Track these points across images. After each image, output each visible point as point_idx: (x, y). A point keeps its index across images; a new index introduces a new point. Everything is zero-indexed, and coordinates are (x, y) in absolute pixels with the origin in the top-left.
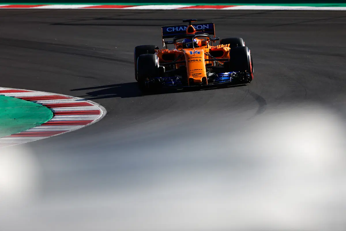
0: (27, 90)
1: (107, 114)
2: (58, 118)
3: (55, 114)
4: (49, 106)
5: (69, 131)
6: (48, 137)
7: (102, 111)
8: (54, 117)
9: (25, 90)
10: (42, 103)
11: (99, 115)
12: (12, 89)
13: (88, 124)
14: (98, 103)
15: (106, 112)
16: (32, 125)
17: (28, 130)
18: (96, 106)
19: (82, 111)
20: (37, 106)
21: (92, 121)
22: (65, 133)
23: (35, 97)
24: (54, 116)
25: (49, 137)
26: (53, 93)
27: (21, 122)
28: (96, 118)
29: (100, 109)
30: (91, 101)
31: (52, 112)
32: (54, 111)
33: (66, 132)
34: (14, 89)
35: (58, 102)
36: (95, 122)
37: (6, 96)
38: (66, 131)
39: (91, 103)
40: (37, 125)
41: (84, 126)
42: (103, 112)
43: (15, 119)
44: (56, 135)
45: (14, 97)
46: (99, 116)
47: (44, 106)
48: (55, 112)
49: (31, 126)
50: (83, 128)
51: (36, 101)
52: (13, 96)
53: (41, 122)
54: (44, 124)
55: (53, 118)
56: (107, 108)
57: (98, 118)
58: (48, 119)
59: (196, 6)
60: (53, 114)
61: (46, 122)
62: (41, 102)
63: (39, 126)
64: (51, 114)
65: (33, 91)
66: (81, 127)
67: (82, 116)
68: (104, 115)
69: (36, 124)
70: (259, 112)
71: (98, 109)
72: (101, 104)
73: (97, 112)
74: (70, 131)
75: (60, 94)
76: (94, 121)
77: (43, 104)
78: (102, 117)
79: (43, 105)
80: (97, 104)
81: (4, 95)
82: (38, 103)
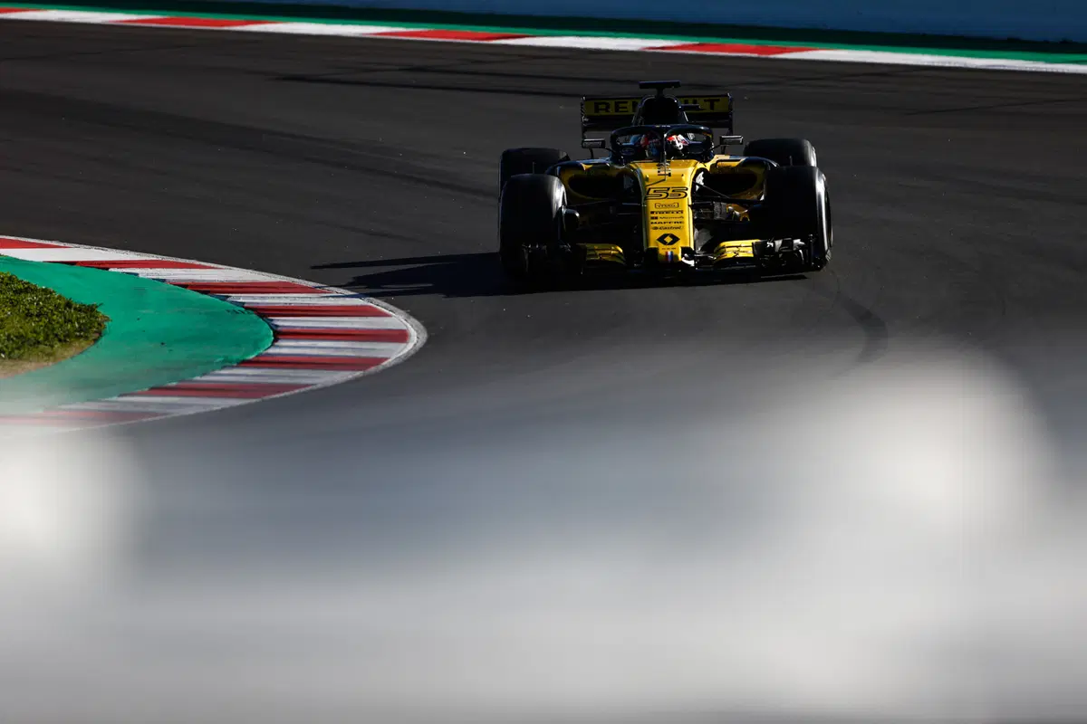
0: (203, 263)
1: (429, 341)
2: (287, 348)
3: (279, 334)
4: (264, 313)
5: (314, 387)
6: (254, 401)
7: (413, 332)
8: (276, 344)
9: (198, 263)
10: (244, 303)
11: (404, 345)
12: (160, 258)
13: (373, 369)
14: (403, 309)
15: (426, 336)
16: (211, 363)
17: (198, 378)
18: (396, 319)
19: (357, 329)
20: (229, 311)
21: (386, 359)
22: (303, 390)
23: (223, 282)
24: (276, 340)
25: (258, 400)
26: (276, 276)
27: (180, 354)
28: (395, 353)
29: (408, 325)
30: (385, 304)
31: (271, 328)
32: (277, 326)
33: (308, 389)
34: (166, 259)
35: (288, 301)
36: (393, 363)
37: (140, 276)
38: (307, 385)
39: (383, 310)
40: (228, 364)
41: (358, 374)
42: (416, 336)
43: (163, 344)
44: (277, 396)
45: (164, 281)
46: (405, 347)
47: (250, 311)
48: (279, 329)
49: (208, 367)
50: (357, 380)
51: (228, 297)
52: (160, 277)
53: (238, 356)
54: (245, 363)
55: (273, 345)
56: (428, 324)
57: (401, 354)
58: (259, 348)
59: (698, 45)
60: (274, 335)
61: (251, 357)
62: (241, 300)
63: (233, 367)
64: (269, 336)
65: (220, 266)
66: (350, 377)
67: (357, 345)
68: (420, 345)
69: (223, 361)
70: (866, 357)
71: (405, 328)
72: (414, 313)
73: (401, 336)
74: (319, 386)
75: (296, 280)
76: (390, 360)
77: (246, 305)
78: (413, 352)
79: (247, 308)
80: (402, 312)
81: (136, 274)
82: (232, 302)
